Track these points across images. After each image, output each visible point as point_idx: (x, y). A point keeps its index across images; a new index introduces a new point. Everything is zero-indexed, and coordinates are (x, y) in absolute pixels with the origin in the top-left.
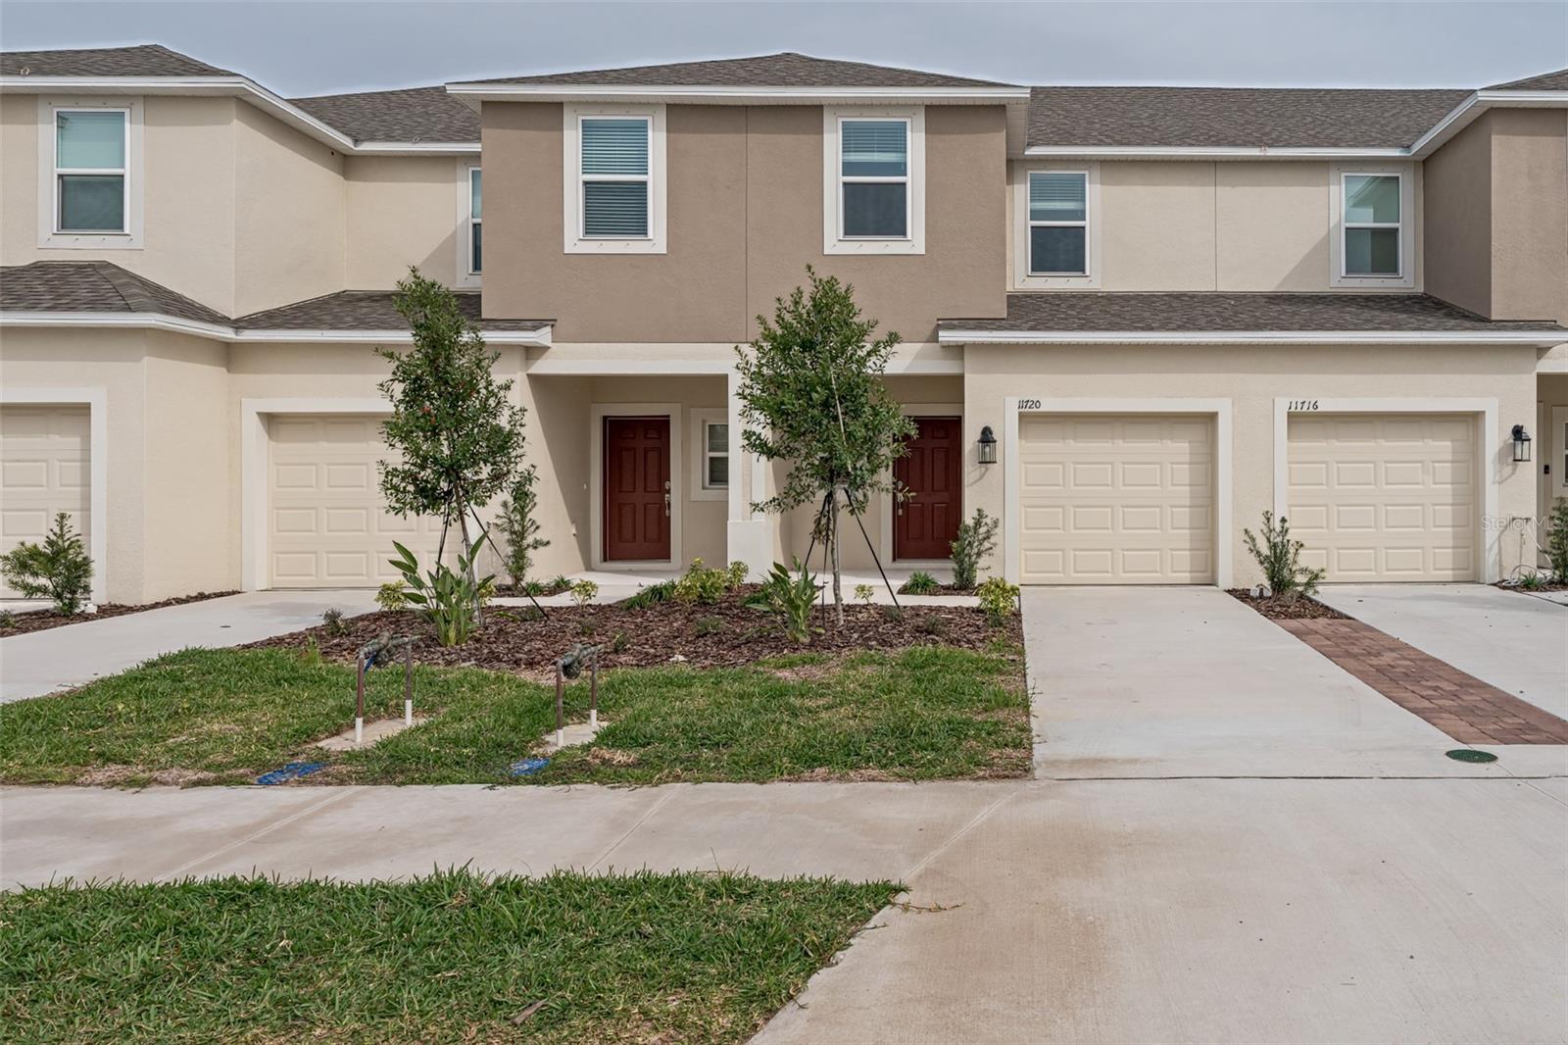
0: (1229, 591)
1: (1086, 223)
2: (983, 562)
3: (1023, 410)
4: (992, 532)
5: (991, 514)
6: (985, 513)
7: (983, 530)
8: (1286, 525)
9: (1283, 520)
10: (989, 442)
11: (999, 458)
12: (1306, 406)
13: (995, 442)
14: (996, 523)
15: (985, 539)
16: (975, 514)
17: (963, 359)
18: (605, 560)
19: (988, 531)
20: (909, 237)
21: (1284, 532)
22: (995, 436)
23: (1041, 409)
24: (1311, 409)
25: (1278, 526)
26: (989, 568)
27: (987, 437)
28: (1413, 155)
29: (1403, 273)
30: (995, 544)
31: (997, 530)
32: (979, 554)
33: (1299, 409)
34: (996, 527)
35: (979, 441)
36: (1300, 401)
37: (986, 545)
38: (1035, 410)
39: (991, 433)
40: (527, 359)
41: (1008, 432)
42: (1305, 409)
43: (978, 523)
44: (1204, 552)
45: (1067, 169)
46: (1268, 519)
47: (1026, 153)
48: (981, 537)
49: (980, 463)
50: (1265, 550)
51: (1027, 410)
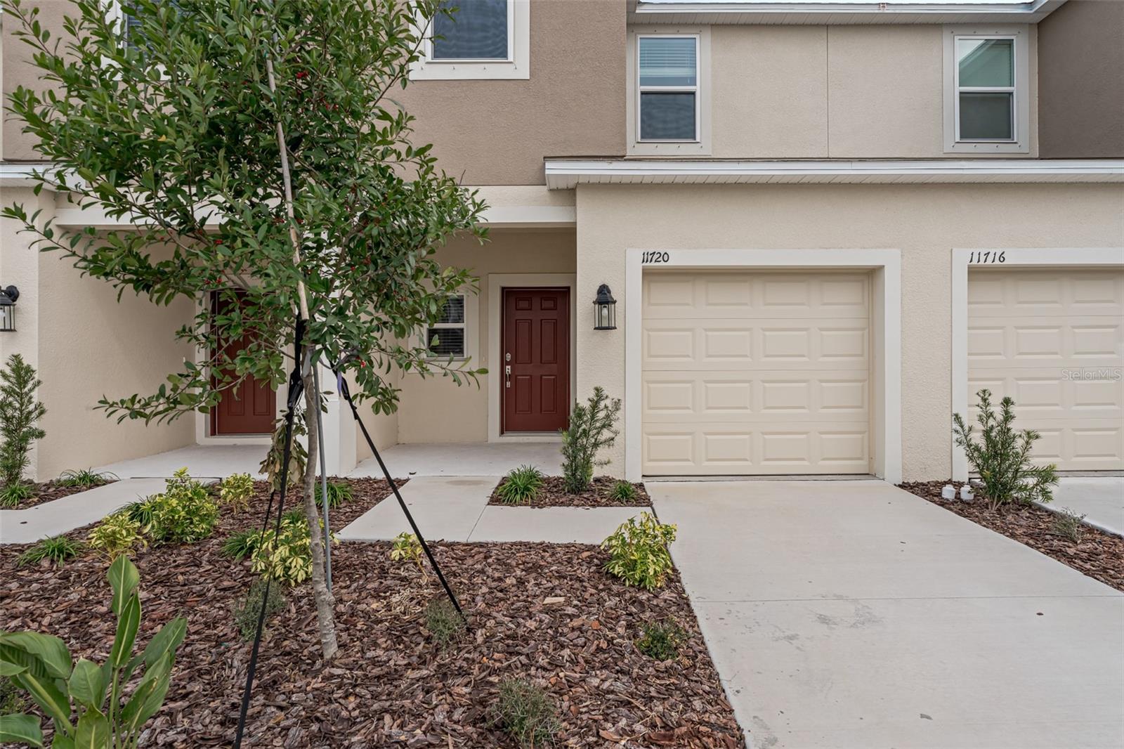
0: (900, 486)
1: (697, 88)
2: (601, 454)
3: (648, 264)
4: (613, 417)
5: (611, 392)
6: (605, 393)
7: (601, 415)
8: (1012, 409)
9: (1007, 402)
10: (607, 303)
11: (619, 324)
12: (990, 258)
13: (614, 302)
14: (617, 405)
15: (603, 426)
16: (592, 394)
17: (575, 205)
18: (213, 433)
19: (608, 416)
20: (511, 58)
21: (1008, 417)
22: (614, 295)
23: (669, 263)
24: (997, 262)
25: (998, 411)
26: (609, 462)
27: (604, 298)
28: (1036, 12)
29: (1018, 138)
30: (616, 433)
31: (619, 414)
32: (596, 445)
33: (982, 262)
34: (617, 409)
35: (594, 303)
36: (984, 251)
37: (606, 434)
38: (662, 264)
39: (609, 292)
40: (57, 208)
41: (629, 291)
42: (989, 262)
43: (595, 405)
44: (860, 436)
45: (678, 32)
46: (985, 400)
47: (637, 11)
48: (598, 424)
49: (595, 329)
50: (978, 439)
51: (653, 264)
